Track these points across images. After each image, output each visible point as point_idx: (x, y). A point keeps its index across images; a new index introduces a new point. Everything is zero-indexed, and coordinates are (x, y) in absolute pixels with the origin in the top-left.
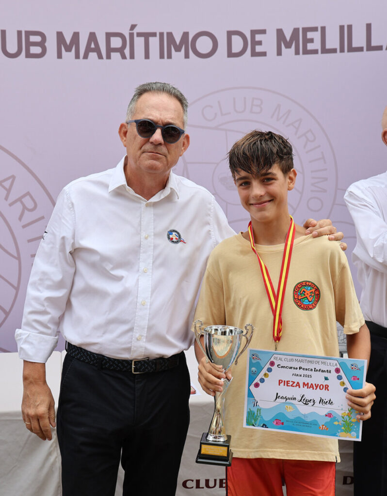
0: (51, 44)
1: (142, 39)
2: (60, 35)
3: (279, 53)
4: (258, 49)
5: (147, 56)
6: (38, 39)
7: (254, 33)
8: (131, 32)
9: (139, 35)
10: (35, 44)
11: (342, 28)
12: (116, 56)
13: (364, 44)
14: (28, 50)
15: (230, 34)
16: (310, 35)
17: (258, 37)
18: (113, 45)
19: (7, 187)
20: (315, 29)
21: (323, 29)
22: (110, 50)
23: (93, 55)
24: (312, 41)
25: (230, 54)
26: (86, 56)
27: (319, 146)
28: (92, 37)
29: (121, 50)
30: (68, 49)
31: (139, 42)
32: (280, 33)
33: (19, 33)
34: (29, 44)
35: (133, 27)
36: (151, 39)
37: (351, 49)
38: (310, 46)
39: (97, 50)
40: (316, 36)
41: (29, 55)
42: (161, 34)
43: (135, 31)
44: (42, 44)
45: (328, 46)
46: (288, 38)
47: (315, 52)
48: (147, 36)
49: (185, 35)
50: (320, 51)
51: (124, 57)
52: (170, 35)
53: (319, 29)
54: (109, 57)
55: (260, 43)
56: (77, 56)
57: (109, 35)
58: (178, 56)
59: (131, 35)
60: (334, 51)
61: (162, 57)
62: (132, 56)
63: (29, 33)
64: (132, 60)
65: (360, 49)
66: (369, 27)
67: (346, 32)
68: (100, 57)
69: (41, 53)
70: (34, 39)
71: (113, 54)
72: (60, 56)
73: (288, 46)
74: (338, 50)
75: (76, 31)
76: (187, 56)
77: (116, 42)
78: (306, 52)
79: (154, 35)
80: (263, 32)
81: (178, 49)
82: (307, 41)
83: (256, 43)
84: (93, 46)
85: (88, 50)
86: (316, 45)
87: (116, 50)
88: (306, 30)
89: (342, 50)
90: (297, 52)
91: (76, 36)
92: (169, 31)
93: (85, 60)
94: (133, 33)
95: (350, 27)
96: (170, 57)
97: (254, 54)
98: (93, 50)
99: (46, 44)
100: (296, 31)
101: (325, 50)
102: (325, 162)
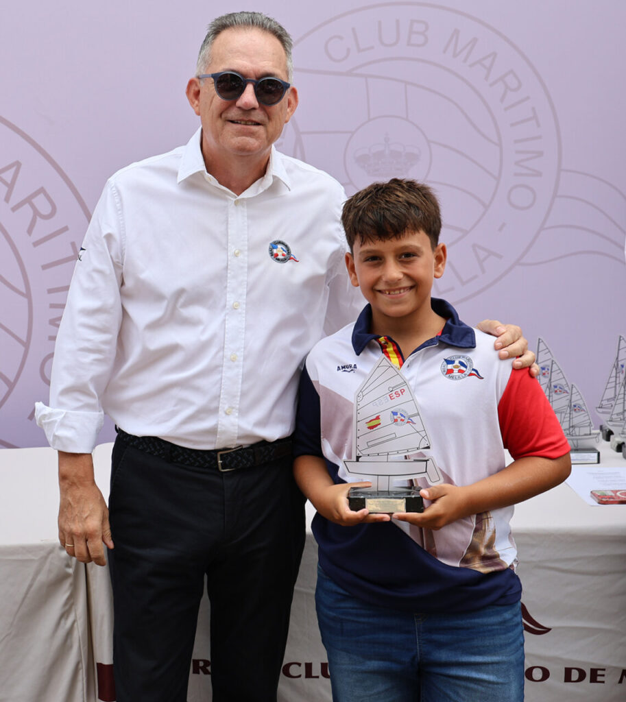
19: (9, 180)
27: (528, 98)
102: (539, 125)
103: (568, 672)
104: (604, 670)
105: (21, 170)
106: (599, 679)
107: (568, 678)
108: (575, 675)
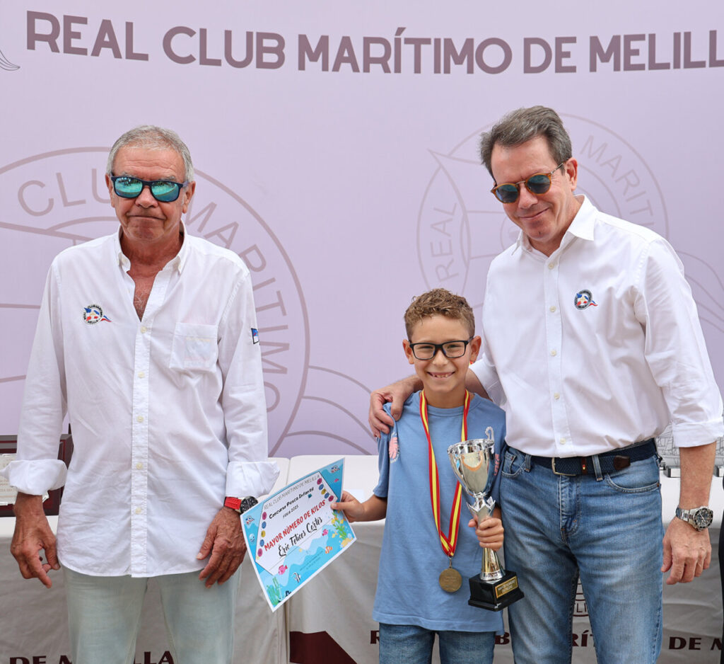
0: (291, 51)
1: (412, 47)
2: (303, 40)
3: (593, 68)
4: (565, 62)
5: (417, 69)
6: (273, 43)
7: (559, 41)
8: (398, 37)
9: (408, 41)
10: (270, 50)
11: (677, 36)
12: (376, 68)
13: (706, 57)
14: (260, 58)
15: (528, 42)
16: (634, 45)
17: (565, 47)
18: (372, 55)
19: (227, 238)
20: (641, 37)
21: (652, 37)
22: (368, 61)
23: (346, 67)
24: (636, 52)
25: (528, 69)
26: (336, 68)
27: (644, 192)
28: (346, 42)
29: (383, 61)
30: (314, 58)
31: (408, 51)
32: (595, 42)
33: (249, 35)
34: (262, 50)
35: (400, 31)
36: (423, 47)
37: (689, 64)
38: (634, 60)
39: (352, 59)
40: (643, 46)
41: (261, 64)
42: (437, 41)
43: (403, 36)
44: (279, 51)
45: (658, 60)
46: (605, 50)
47: (641, 67)
48: (418, 43)
49: (469, 42)
50: (647, 67)
51: (387, 70)
52: (449, 42)
53: (647, 38)
54: (367, 69)
55: (567, 55)
56: (325, 68)
57: (368, 41)
58: (458, 70)
59: (398, 42)
60: (666, 66)
61: (437, 70)
62: (398, 70)
63: (261, 36)
64: (397, 74)
65: (701, 64)
66: (713, 35)
67: (682, 42)
68: (356, 69)
69: (278, 62)
70: (268, 43)
71: (372, 66)
72: (302, 66)
73: (605, 59)
74: (672, 65)
75: (325, 34)
76: (470, 70)
77: (377, 51)
78: (629, 67)
79: (427, 41)
80: (573, 40)
81: (459, 61)
82: (630, 52)
83: (562, 55)
84: (346, 54)
85: (340, 59)
86: (643, 58)
87: (376, 61)
88: (629, 39)
89: (677, 66)
90: (617, 68)
91: (324, 41)
92: (448, 37)
93: (335, 73)
94: (400, 39)
95: (688, 35)
96: (447, 71)
97: (559, 69)
98: (346, 60)
99: (284, 51)
100: (616, 39)
101: (654, 66)
102: (652, 214)
103: (672, 640)
104: (700, 639)
105: (238, 229)
106: (696, 646)
107: (672, 646)
108: (678, 643)
